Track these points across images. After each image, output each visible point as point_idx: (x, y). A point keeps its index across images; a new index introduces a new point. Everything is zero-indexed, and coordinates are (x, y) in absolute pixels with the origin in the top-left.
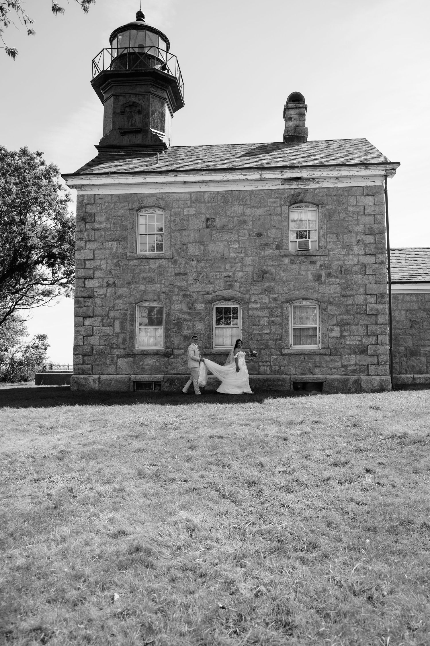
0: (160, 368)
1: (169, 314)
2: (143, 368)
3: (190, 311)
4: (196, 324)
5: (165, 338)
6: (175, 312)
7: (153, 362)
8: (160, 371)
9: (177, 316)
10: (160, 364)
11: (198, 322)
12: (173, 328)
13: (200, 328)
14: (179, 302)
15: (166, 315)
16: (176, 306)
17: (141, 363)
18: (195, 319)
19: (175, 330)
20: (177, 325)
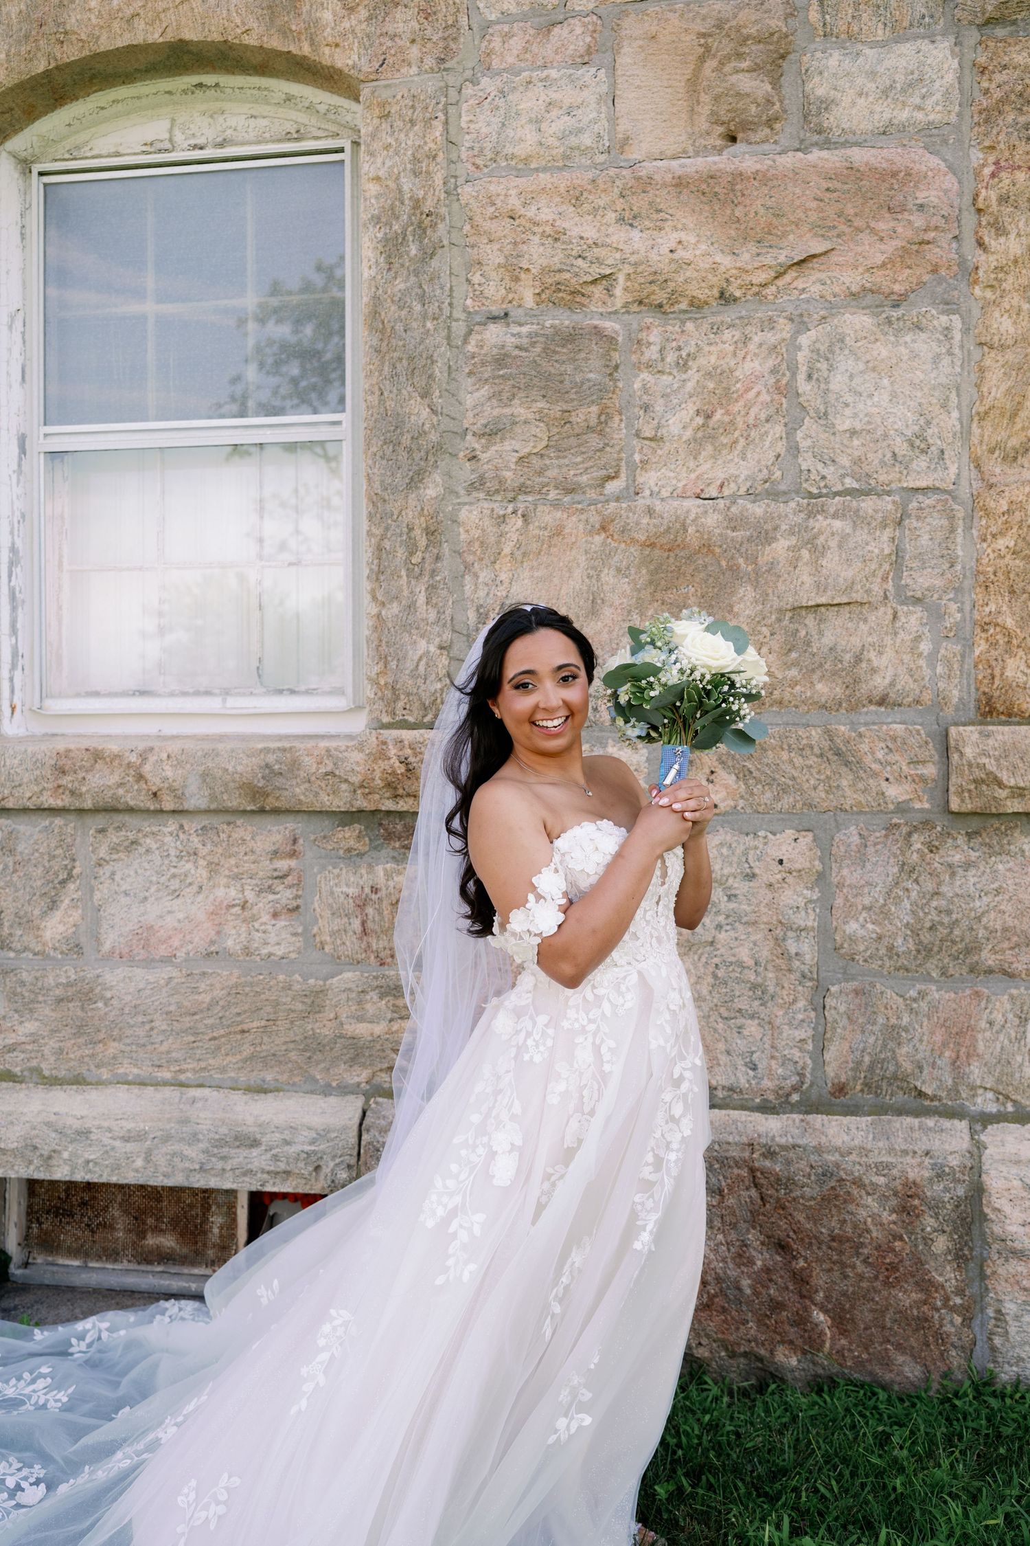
0: (315, 1001)
1: (424, 220)
2: (85, 994)
3: (743, 159)
4: (825, 355)
5: (379, 573)
6: (508, 191)
7: (217, 913)
8: (313, 1047)
9: (537, 254)
10: (310, 940)
11: (857, 322)
12: (492, 432)
13: (903, 419)
14: (573, 36)
15: (392, 248)
16: (529, 102)
17: (55, 927)
18: (811, 283)
19: (509, 449)
20: (551, 387)
